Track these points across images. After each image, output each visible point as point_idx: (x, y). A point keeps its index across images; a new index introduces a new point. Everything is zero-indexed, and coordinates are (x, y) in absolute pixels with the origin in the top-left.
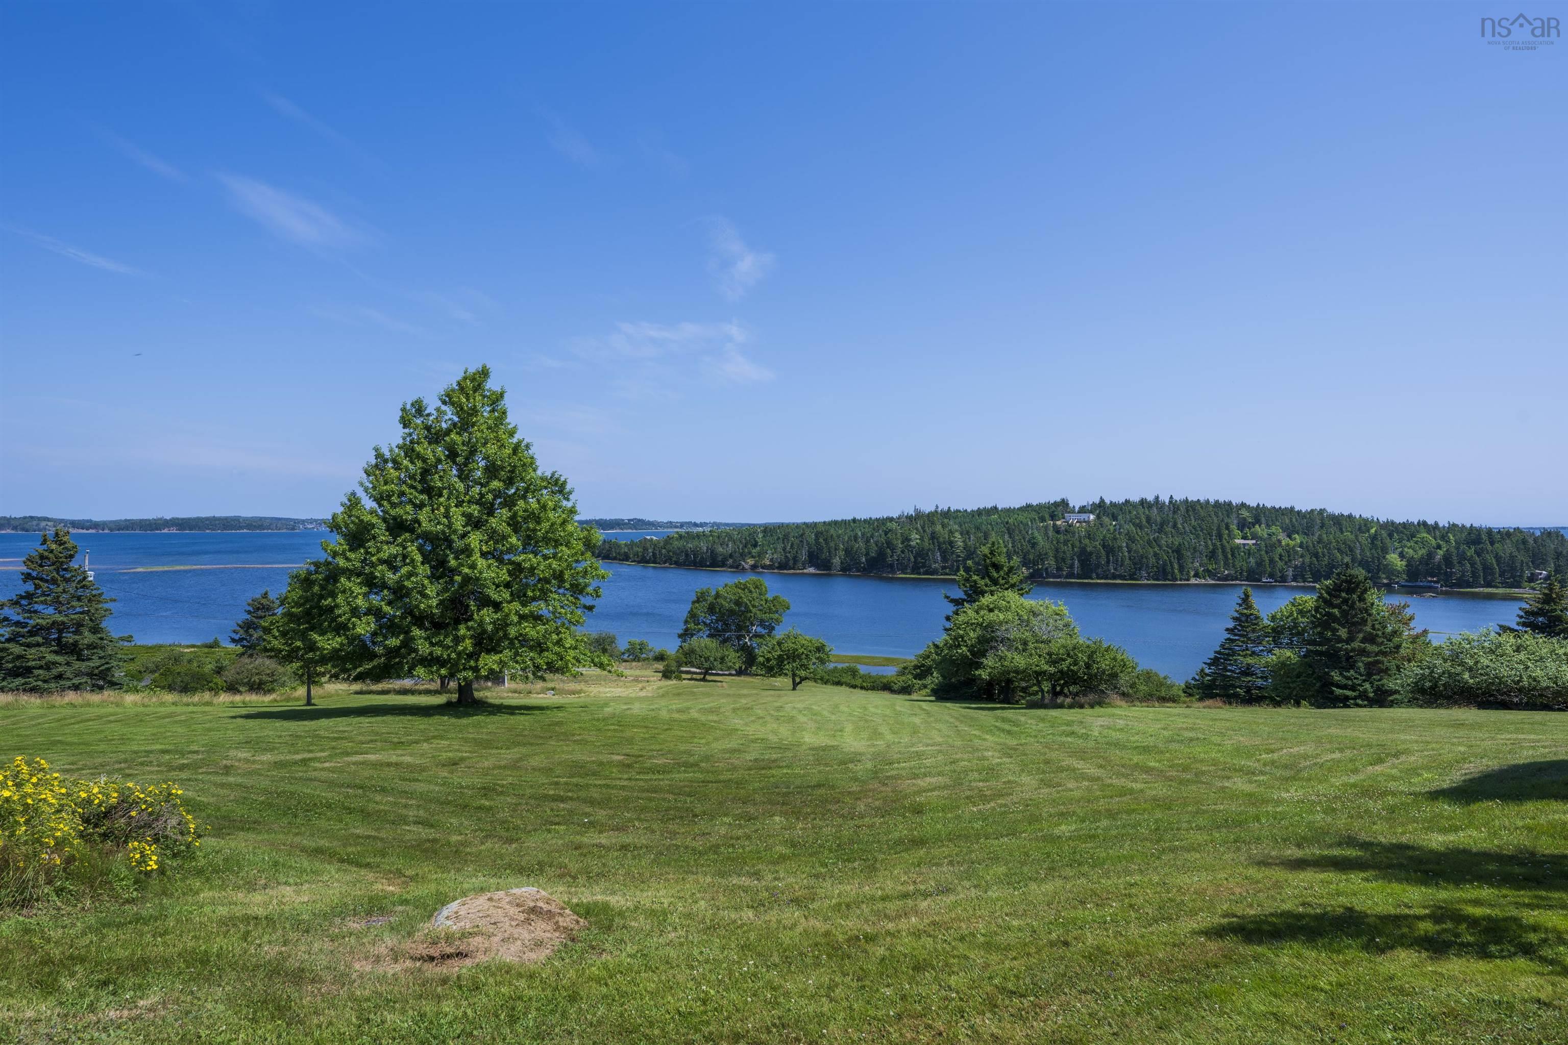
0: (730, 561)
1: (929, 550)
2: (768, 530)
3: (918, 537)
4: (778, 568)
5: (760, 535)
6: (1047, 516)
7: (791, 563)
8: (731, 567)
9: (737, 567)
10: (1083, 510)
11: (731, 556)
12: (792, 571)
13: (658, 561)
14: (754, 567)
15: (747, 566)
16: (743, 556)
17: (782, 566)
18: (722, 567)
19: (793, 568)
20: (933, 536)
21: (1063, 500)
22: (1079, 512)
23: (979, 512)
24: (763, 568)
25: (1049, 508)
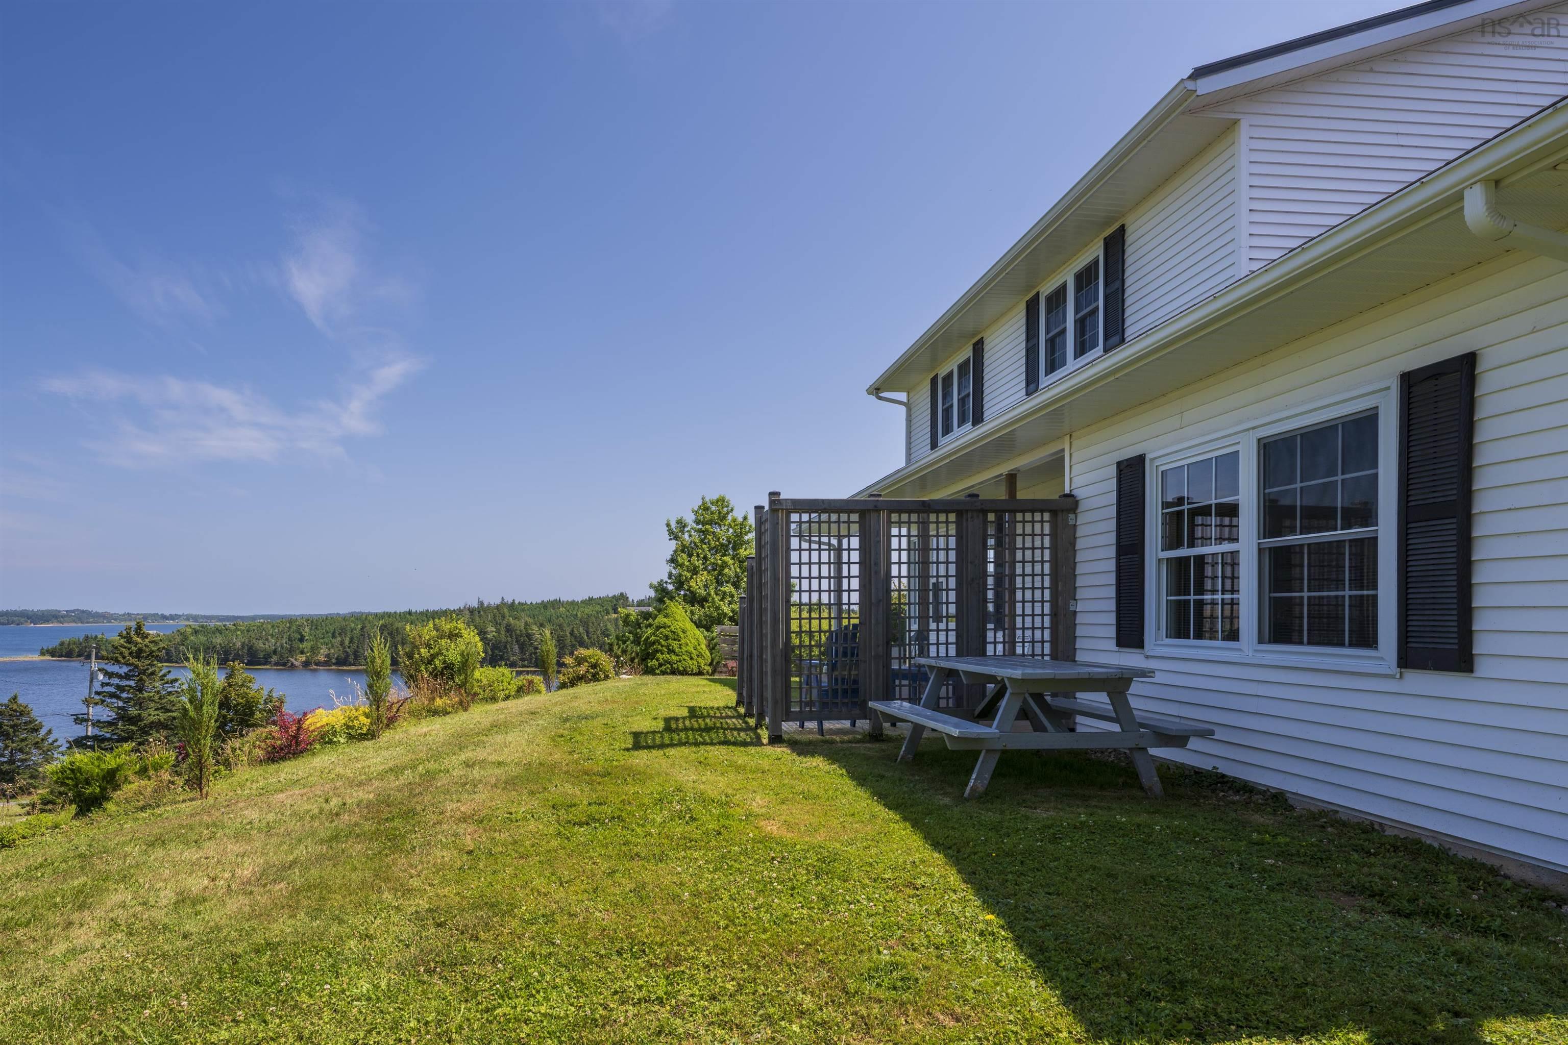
0: (275, 659)
1: (507, 642)
2: (315, 623)
3: (494, 629)
4: (337, 664)
5: (307, 629)
6: (610, 609)
7: (351, 658)
8: (276, 664)
9: (284, 664)
10: (641, 603)
11: (275, 652)
12: (353, 668)
13: (174, 658)
14: (306, 664)
15: (296, 663)
16: (291, 651)
17: (340, 662)
18: (264, 664)
19: (354, 665)
20: (509, 629)
21: (622, 594)
22: (638, 606)
23: (545, 605)
24: (316, 664)
25: (610, 601)
